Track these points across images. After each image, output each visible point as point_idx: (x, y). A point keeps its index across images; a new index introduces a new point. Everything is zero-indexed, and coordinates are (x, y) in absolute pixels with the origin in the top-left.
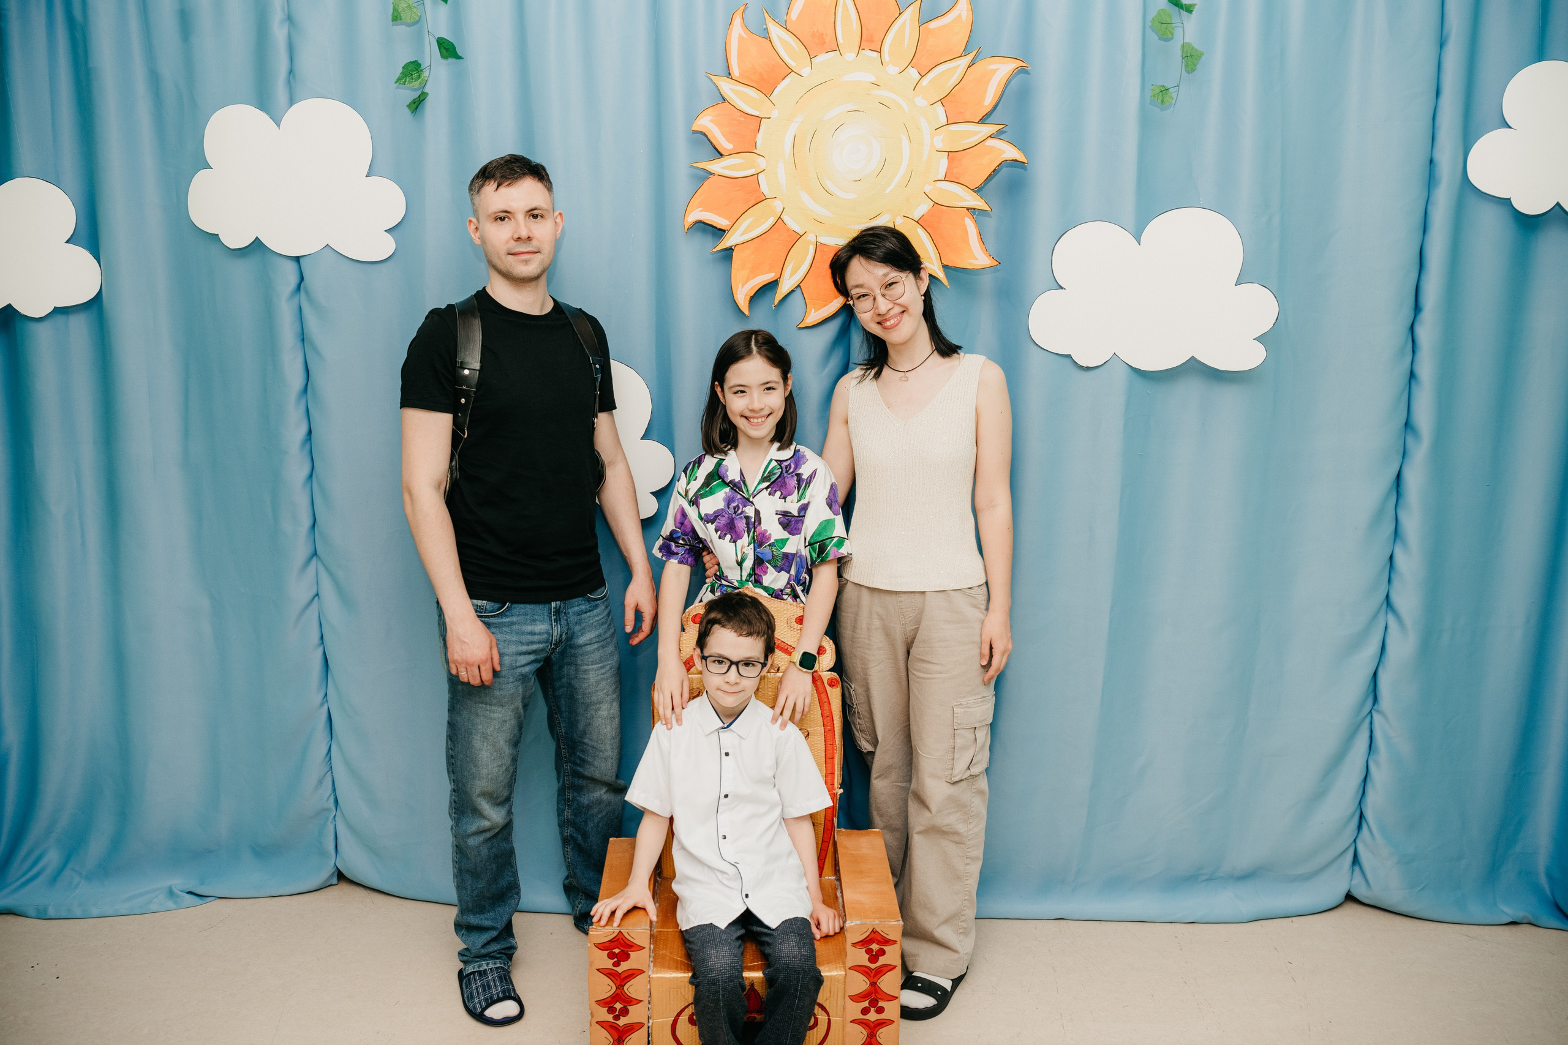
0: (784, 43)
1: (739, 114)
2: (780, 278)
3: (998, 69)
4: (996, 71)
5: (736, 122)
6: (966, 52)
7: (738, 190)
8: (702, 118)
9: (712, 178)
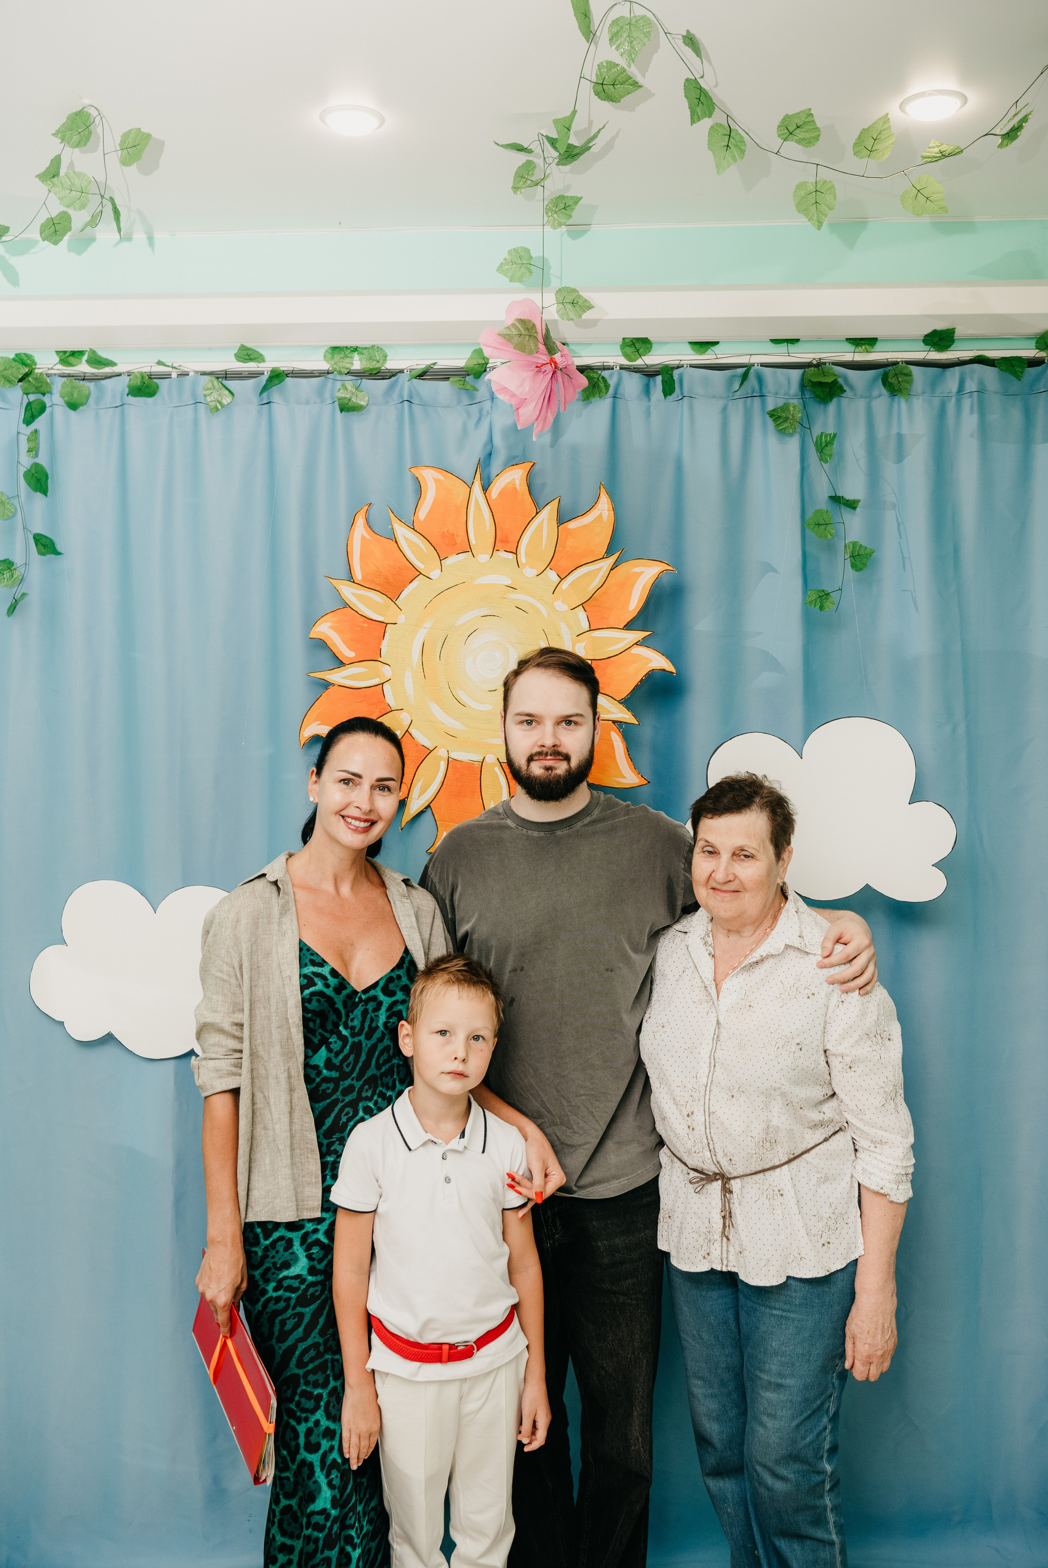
0: (411, 544)
1: (362, 619)
2: (407, 798)
3: (642, 572)
4: (640, 573)
5: (359, 629)
6: (609, 552)
7: (361, 702)
8: (319, 626)
9: (331, 688)
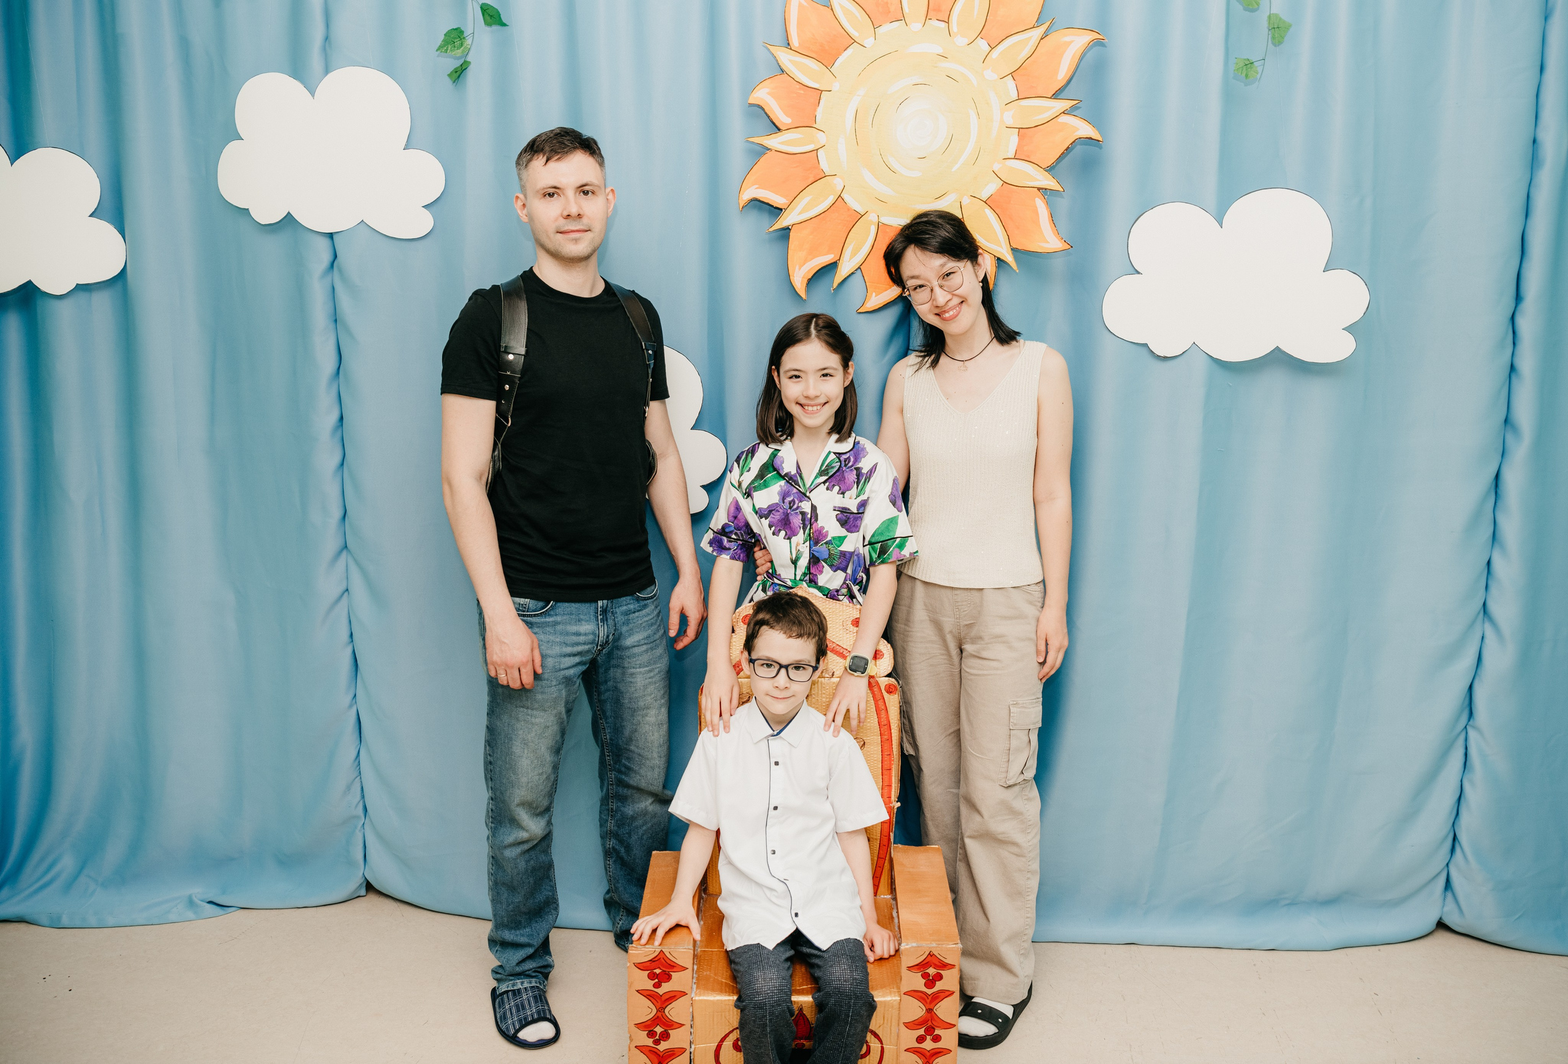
0: (847, 13)
1: (798, 86)
2: (839, 260)
3: (1072, 41)
4: (1069, 43)
5: (796, 96)
6: (1039, 22)
7: (796, 167)
8: (759, 90)
9: (769, 154)
